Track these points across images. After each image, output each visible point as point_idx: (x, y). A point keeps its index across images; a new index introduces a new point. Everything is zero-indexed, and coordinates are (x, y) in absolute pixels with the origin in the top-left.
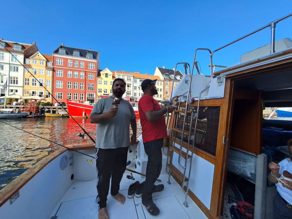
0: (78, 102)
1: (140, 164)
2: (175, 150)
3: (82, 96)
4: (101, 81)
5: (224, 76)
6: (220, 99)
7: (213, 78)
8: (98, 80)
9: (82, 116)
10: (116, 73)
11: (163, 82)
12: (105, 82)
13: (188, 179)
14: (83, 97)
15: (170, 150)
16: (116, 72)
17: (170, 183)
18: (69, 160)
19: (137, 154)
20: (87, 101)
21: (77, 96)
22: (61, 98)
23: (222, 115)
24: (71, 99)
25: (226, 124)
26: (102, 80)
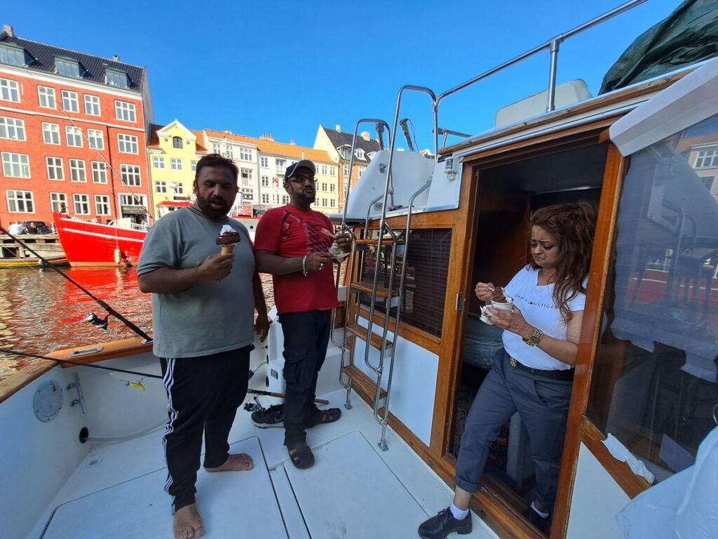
0: (94, 222)
1: (277, 374)
2: (358, 334)
3: (102, 203)
4: (162, 160)
5: (459, 158)
6: (452, 212)
7: (439, 162)
8: (151, 155)
9: (113, 261)
10: (206, 138)
11: (336, 168)
12: (173, 161)
13: (387, 393)
14: (109, 206)
15: (349, 334)
16: (205, 134)
17: (350, 406)
18: (65, 392)
19: (268, 352)
20: (123, 217)
21: (88, 202)
22: (30, 210)
23: (456, 248)
24: (67, 213)
25: (461, 267)
26: (163, 155)
